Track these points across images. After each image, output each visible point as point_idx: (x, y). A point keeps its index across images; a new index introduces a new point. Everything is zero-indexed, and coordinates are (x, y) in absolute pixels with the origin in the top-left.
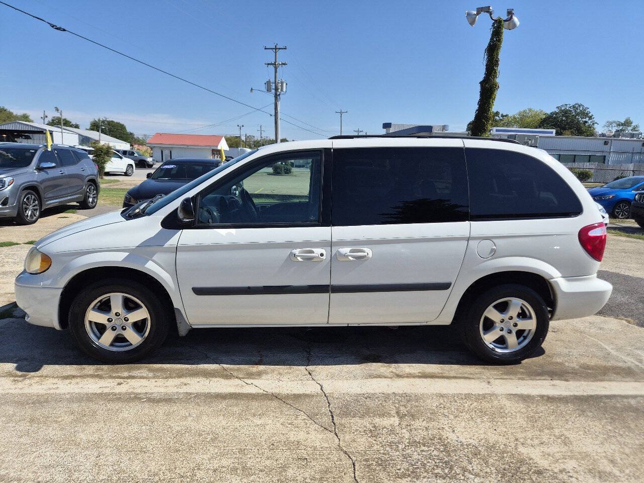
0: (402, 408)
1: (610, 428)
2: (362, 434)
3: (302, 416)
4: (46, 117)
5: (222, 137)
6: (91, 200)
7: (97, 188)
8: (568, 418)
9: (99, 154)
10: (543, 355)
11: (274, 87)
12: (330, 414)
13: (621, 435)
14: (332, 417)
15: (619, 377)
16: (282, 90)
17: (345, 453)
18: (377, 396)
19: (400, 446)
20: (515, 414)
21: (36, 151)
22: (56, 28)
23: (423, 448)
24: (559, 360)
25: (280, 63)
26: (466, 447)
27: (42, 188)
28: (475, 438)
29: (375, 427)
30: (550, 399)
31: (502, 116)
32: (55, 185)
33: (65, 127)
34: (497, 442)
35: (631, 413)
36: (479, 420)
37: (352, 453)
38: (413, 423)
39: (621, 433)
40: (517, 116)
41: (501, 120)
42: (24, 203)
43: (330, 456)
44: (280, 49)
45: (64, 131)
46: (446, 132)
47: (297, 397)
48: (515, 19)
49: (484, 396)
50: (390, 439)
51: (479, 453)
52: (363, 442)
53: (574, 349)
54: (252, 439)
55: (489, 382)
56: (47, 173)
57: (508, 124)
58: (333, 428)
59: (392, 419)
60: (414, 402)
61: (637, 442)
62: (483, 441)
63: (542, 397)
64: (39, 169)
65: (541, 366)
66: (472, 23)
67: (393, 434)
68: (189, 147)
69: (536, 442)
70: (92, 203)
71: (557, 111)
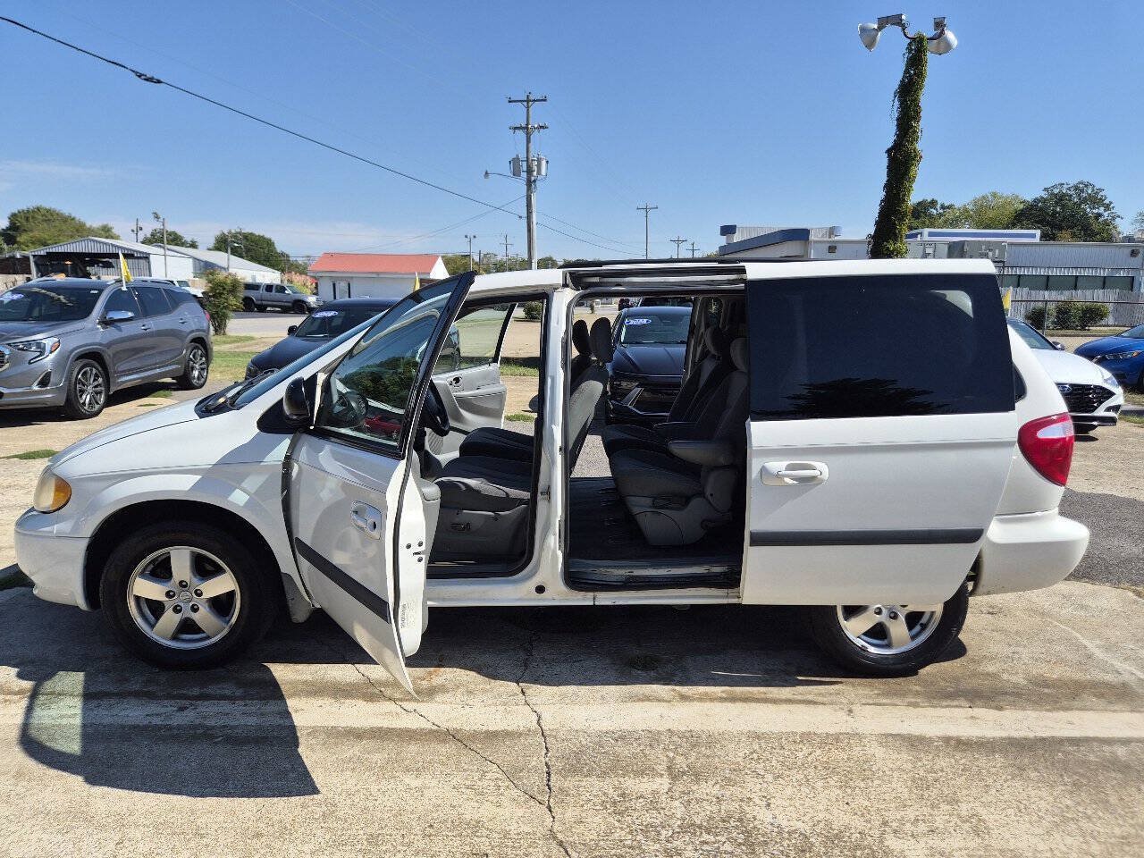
0: (679, 759)
1: (1069, 802)
2: (598, 808)
3: (493, 772)
4: (141, 229)
5: (438, 256)
6: (196, 373)
7: (207, 354)
8: (990, 781)
9: (219, 293)
10: (963, 658)
11: (525, 169)
12: (545, 769)
13: (1089, 818)
14: (549, 774)
15: (1102, 703)
16: (539, 173)
17: (561, 844)
18: (636, 736)
19: (664, 832)
20: (890, 773)
21: (101, 291)
22: (145, 79)
23: (705, 837)
24: (991, 669)
25: (536, 126)
26: (786, 835)
27: (109, 356)
28: (806, 819)
29: (623, 795)
30: (961, 744)
31: (943, 207)
32: (134, 349)
33: (169, 247)
34: (847, 828)
35: (1114, 775)
36: (820, 784)
37: (573, 845)
38: (694, 788)
39: (1089, 812)
40: (970, 207)
41: (941, 215)
42: (78, 381)
43: (531, 850)
44: (535, 101)
45: (168, 253)
46: (836, 238)
47: (492, 736)
48: (950, 35)
49: (837, 738)
50: (647, 819)
51: (810, 848)
52: (597, 822)
53: (1025, 646)
54: (395, 816)
55: (850, 711)
56: (120, 330)
57: (954, 223)
58: (546, 795)
59: (658, 780)
60: (703, 749)
61: (1117, 831)
62: (822, 825)
63: (947, 740)
64: (106, 323)
65: (956, 680)
66: (870, 44)
67: (655, 809)
68: (382, 276)
69: (922, 827)
70: (198, 378)
71: (1045, 197)
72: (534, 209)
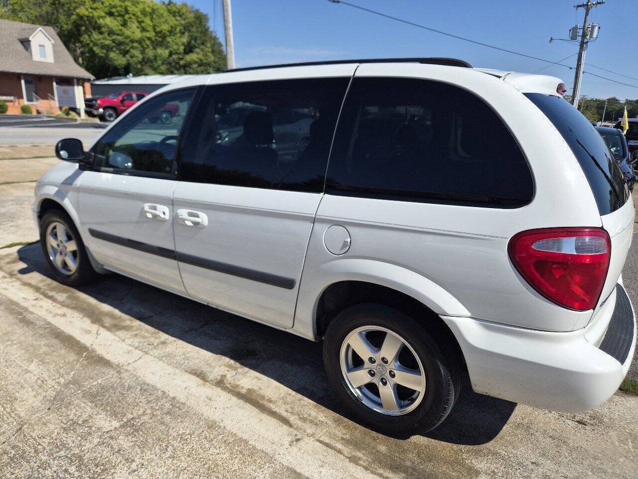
11: (581, 34)
16: (591, 36)
25: (594, 3)
29: (86, 421)
55: (298, 440)
67: (83, 437)
72: (583, 61)
